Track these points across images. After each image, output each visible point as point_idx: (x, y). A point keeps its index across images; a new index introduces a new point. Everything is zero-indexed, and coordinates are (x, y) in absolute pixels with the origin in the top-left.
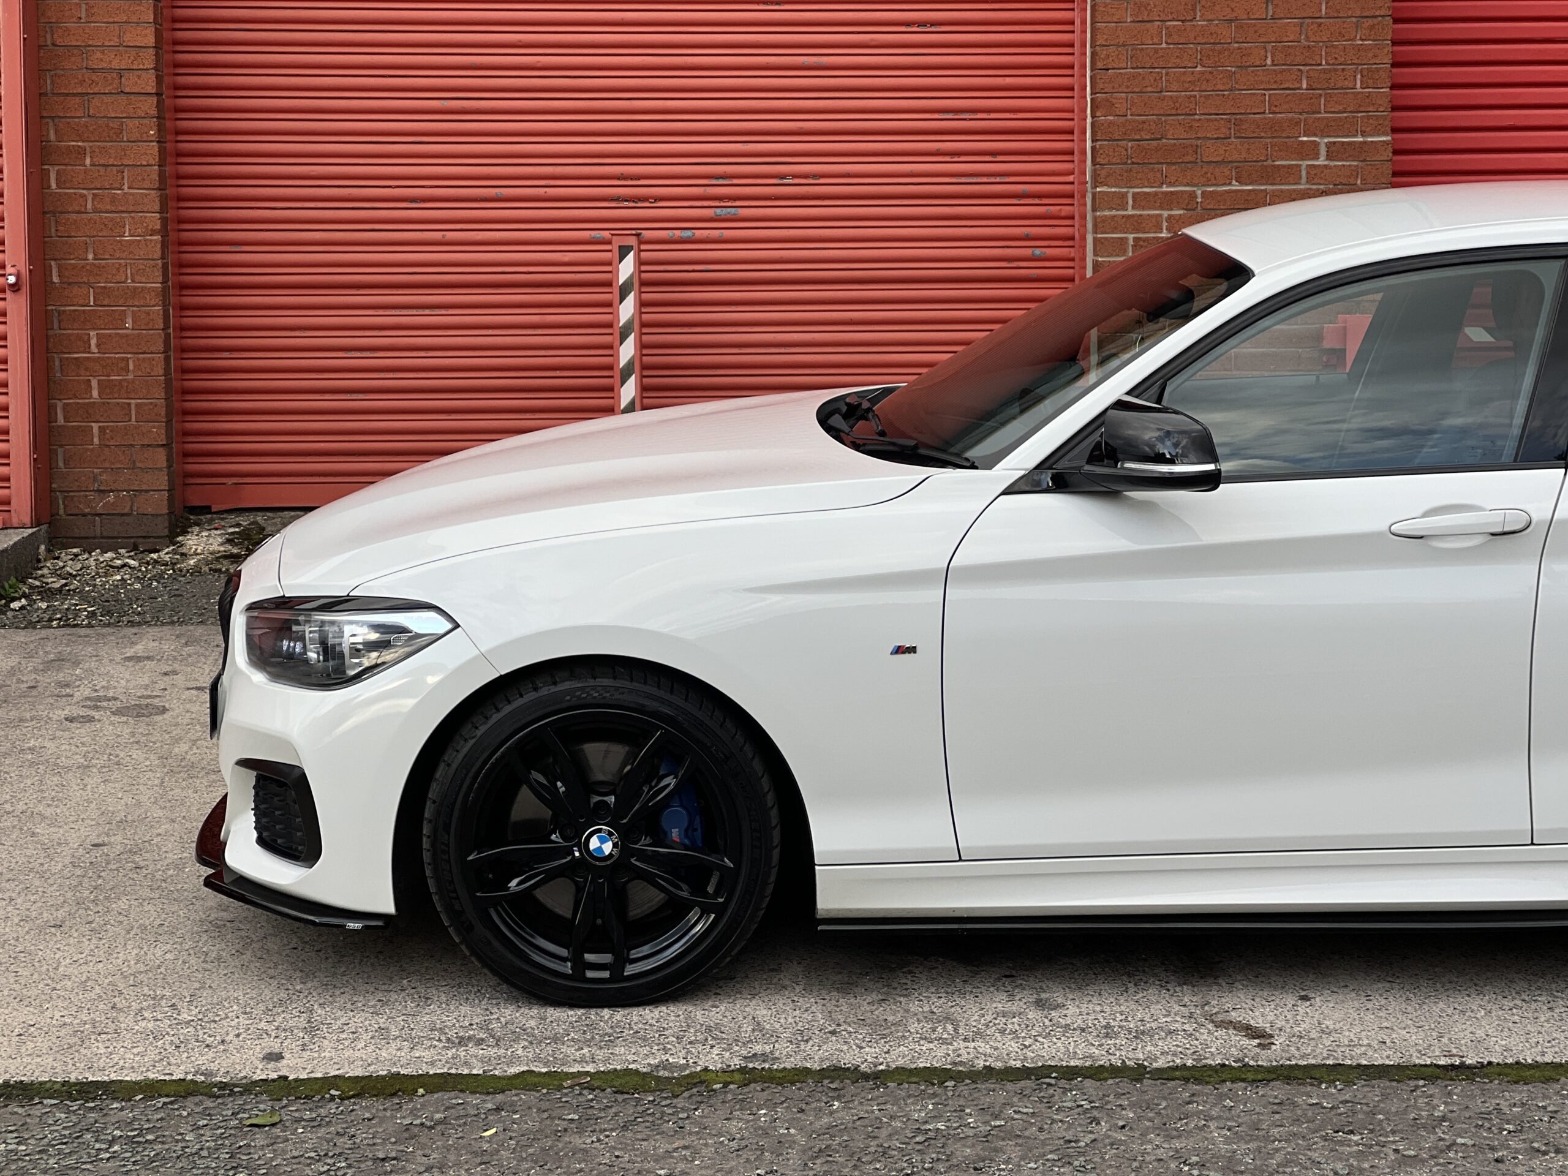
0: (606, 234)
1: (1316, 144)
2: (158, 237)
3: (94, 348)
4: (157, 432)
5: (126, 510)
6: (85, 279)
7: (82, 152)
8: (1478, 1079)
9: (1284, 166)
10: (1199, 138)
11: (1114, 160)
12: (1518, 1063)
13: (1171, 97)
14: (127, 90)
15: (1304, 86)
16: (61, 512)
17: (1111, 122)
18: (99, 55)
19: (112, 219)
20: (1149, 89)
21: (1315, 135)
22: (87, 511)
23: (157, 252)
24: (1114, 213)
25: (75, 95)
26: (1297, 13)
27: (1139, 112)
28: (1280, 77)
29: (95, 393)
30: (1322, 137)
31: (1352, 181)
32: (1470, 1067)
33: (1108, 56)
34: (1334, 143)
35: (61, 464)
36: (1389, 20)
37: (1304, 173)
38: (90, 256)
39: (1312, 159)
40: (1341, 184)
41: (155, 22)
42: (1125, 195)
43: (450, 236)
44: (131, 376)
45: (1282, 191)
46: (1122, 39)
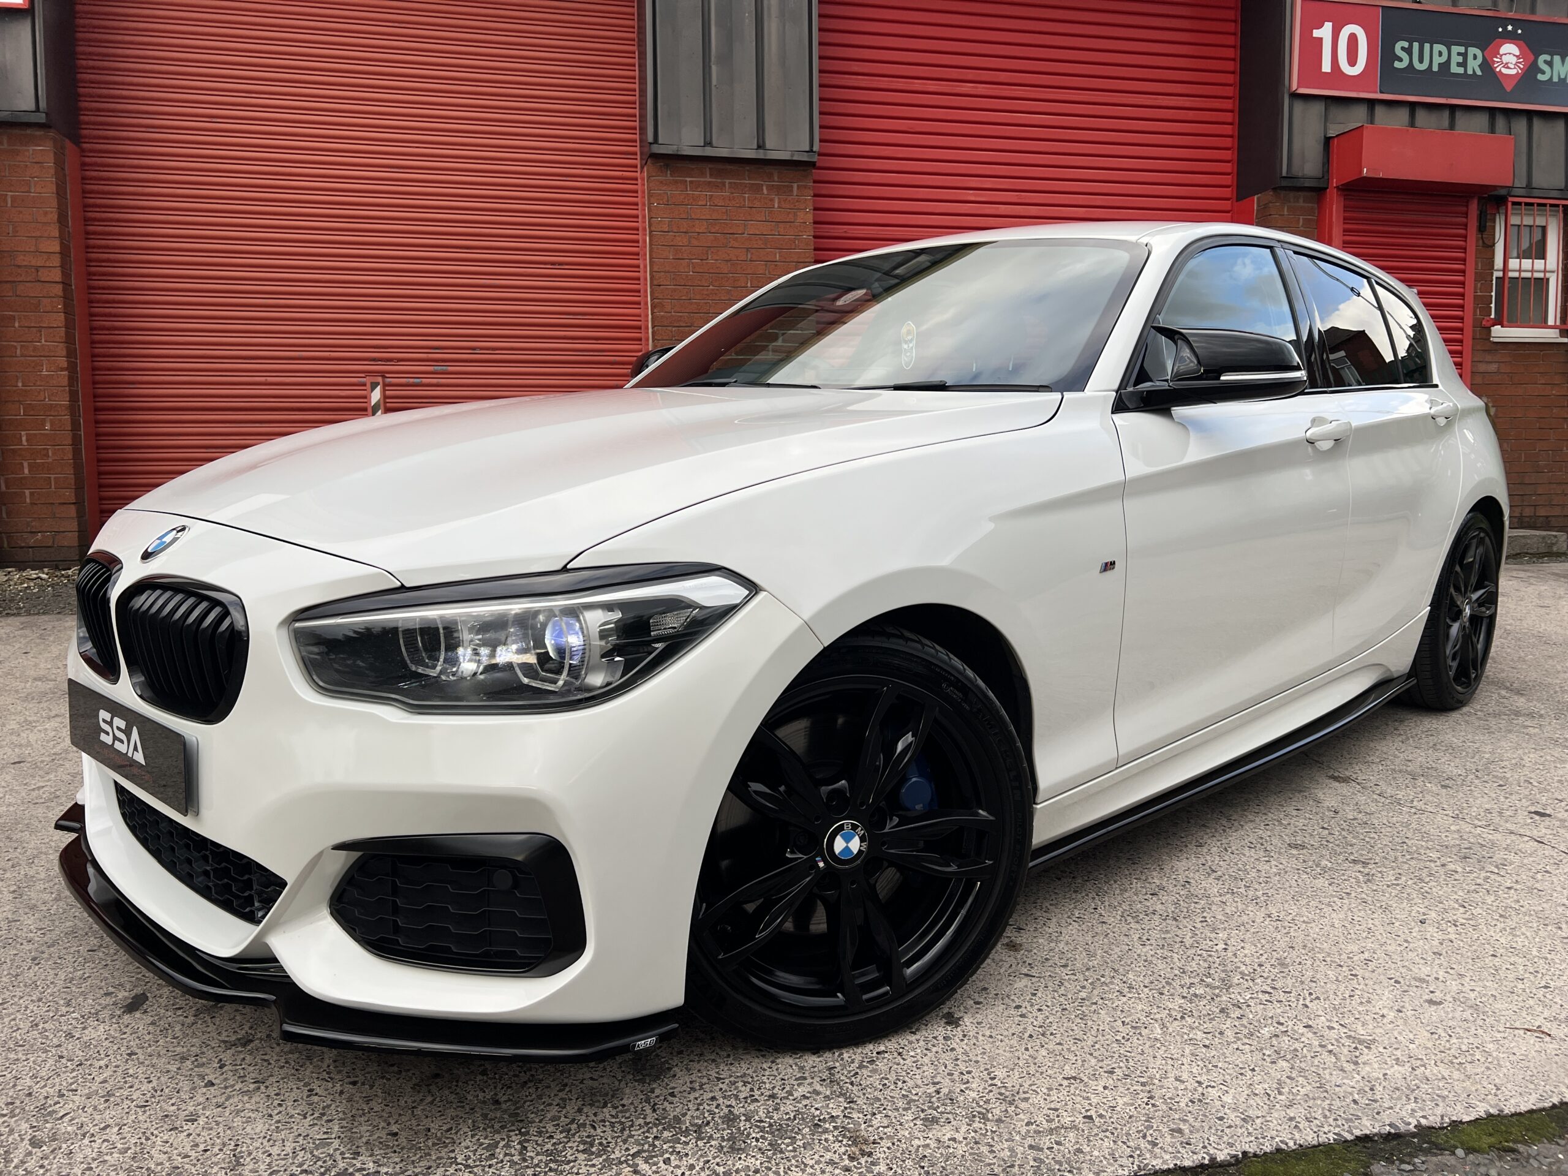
2: (66, 373)
3: (24, 442)
4: (69, 495)
5: (50, 545)
6: (17, 399)
7: (13, 318)
14: (42, 280)
16: (6, 545)
18: (22, 257)
19: (34, 361)
22: (23, 545)
23: (65, 382)
25: (7, 282)
29: (26, 471)
32: (1225, 1168)
33: (660, 278)
35: (4, 515)
38: (20, 384)
41: (61, 237)
44: (50, 460)
46: (667, 269)
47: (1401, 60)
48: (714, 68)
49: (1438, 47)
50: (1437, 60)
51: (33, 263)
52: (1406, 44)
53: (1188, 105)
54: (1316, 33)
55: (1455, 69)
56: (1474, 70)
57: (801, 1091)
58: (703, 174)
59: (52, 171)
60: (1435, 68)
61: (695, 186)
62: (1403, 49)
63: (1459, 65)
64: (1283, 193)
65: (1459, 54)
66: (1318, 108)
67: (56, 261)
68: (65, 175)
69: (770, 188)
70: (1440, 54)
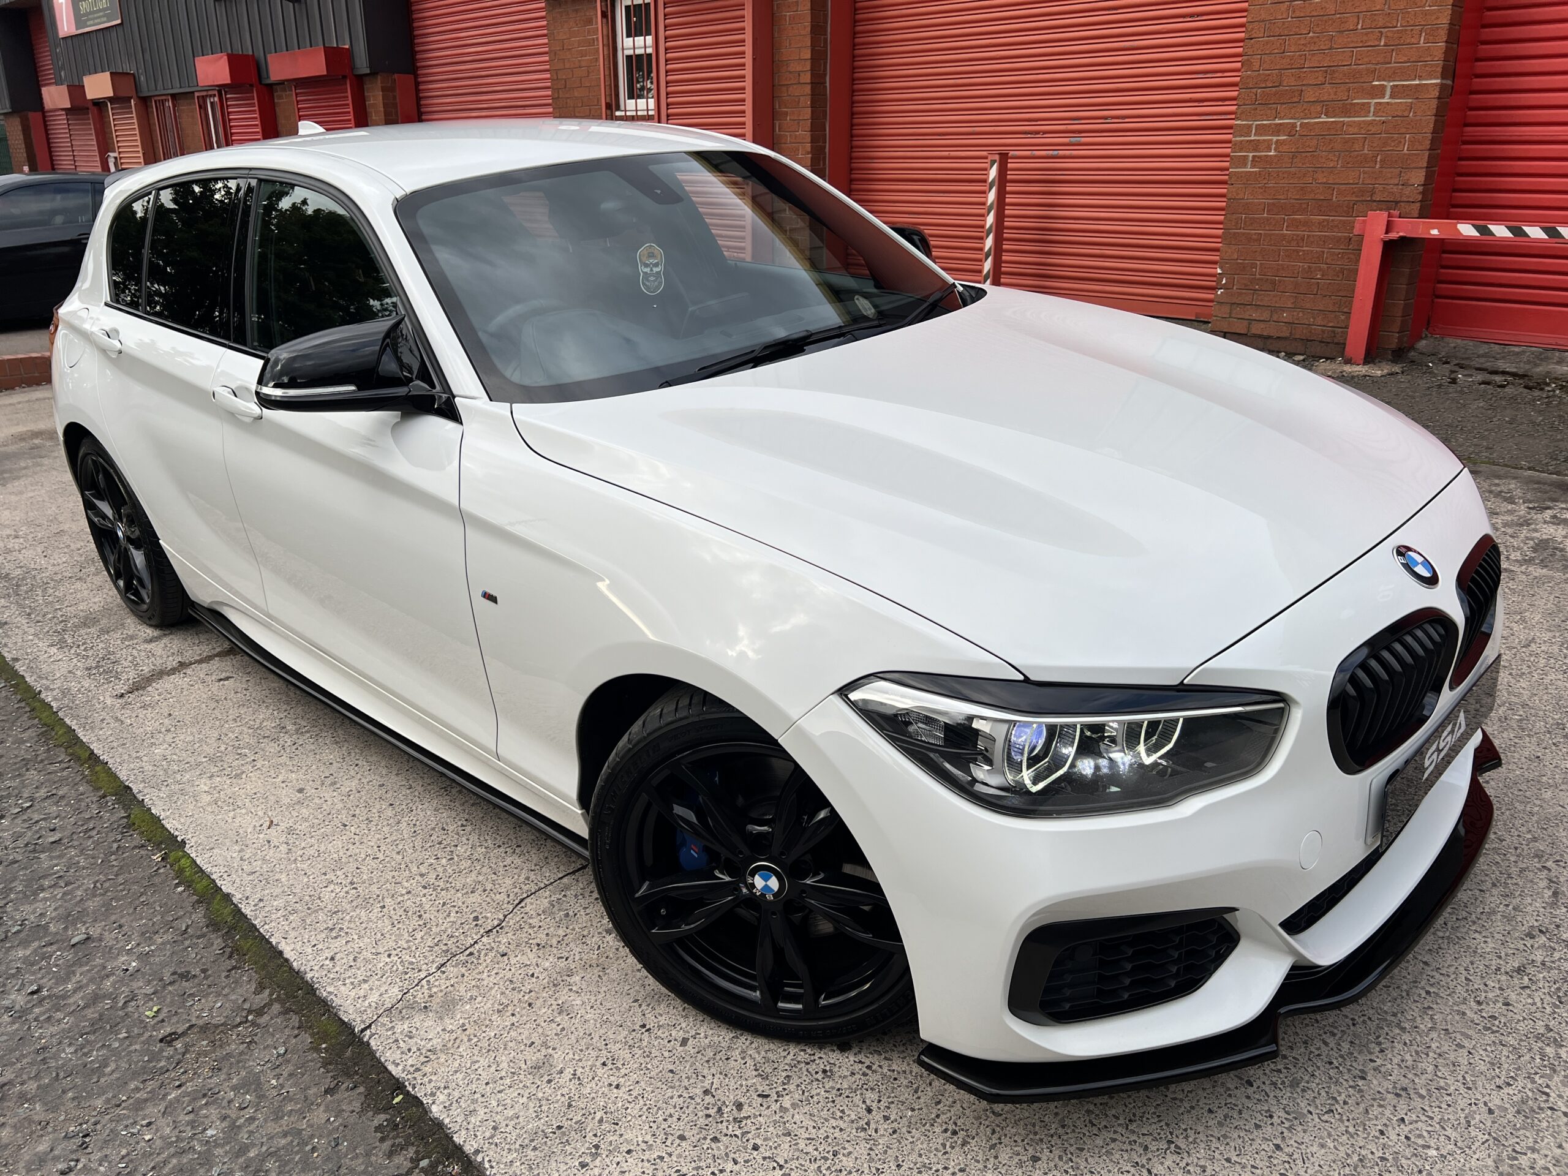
0: (985, 153)
1: (1384, 87)
9: (1358, 104)
10: (1304, 85)
11: (1247, 102)
13: (1289, 56)
15: (1382, 44)
17: (1249, 77)
20: (1276, 51)
21: (1384, 80)
24: (1242, 138)
27: (1268, 68)
28: (1365, 38)
30: (1390, 81)
31: (1406, 114)
34: (1397, 86)
37: (1372, 109)
39: (1380, 98)
40: (1397, 116)
42: (1250, 126)
43: (952, 154)
45: (1354, 122)
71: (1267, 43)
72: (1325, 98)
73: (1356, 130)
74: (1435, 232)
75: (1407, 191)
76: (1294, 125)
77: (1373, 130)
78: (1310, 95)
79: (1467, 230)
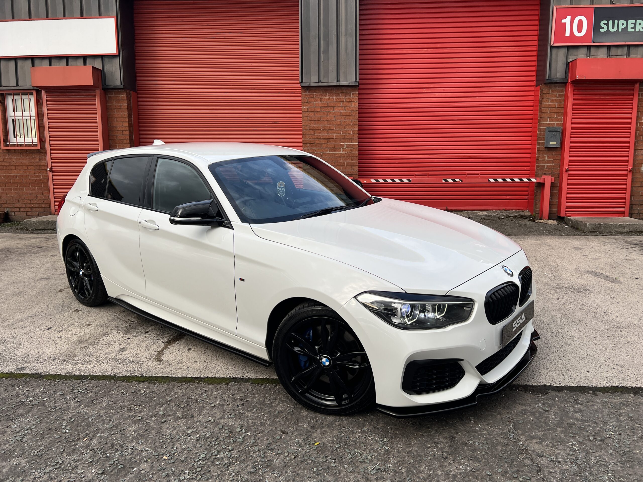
1: (344, 145)
8: (201, 382)
9: (337, 149)
12: (215, 377)
13: (316, 135)
14: (124, 134)
15: (341, 133)
17: (305, 140)
18: (119, 128)
21: (343, 143)
26: (340, 119)
30: (345, 143)
31: (350, 152)
32: (202, 378)
34: (347, 144)
36: (357, 121)
37: (341, 150)
39: (343, 147)
40: (348, 152)
41: (129, 121)
45: (338, 153)
46: (307, 124)
47: (603, 28)
48: (322, 55)
49: (621, 22)
50: (621, 27)
51: (121, 129)
52: (606, 22)
53: (516, 50)
54: (563, 21)
55: (629, 30)
56: (639, 29)
57: (144, 357)
58: (319, 91)
59: (126, 102)
60: (620, 30)
61: (317, 95)
62: (604, 24)
63: (632, 28)
64: (549, 85)
65: (632, 23)
66: (564, 51)
67: (127, 128)
68: (130, 102)
69: (343, 95)
70: (623, 24)
71: (309, 131)
72: (329, 147)
73: (338, 156)
74: (365, 182)
75: (354, 171)
76: (321, 154)
77: (343, 156)
78: (324, 146)
79: (373, 181)
